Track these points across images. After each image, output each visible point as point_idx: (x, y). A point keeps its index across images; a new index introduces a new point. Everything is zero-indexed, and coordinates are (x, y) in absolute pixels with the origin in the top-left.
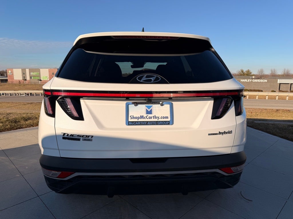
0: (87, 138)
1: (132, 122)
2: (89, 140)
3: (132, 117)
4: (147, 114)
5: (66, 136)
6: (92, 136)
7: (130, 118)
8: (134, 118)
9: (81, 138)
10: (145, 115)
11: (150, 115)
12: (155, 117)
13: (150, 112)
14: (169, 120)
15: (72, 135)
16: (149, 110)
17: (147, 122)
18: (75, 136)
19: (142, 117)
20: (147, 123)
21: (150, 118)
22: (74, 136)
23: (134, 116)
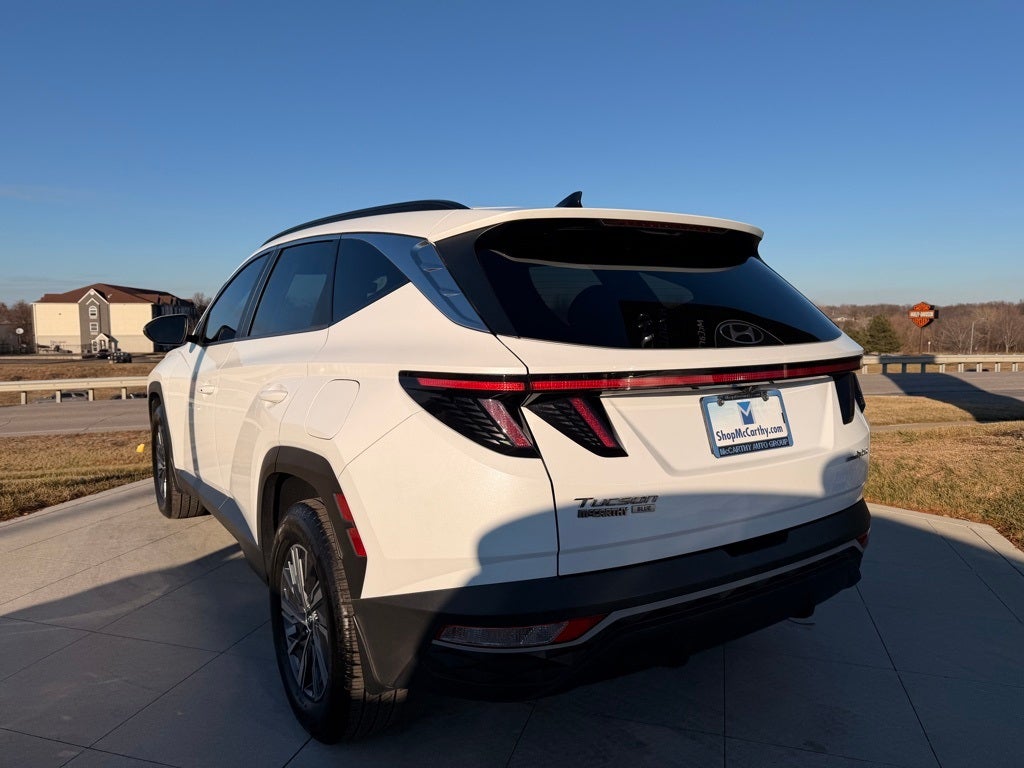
0: (643, 504)
1: (726, 448)
2: (649, 509)
3: (720, 434)
4: (745, 423)
5: (588, 507)
6: (655, 498)
7: (717, 438)
8: (724, 437)
9: (629, 506)
10: (743, 428)
11: (752, 427)
12: (762, 430)
13: (748, 419)
14: (784, 434)
15: (606, 502)
16: (747, 414)
17: (752, 443)
18: (615, 502)
19: (738, 433)
20: (752, 447)
21: (753, 433)
22: (611, 502)
23: (725, 432)
